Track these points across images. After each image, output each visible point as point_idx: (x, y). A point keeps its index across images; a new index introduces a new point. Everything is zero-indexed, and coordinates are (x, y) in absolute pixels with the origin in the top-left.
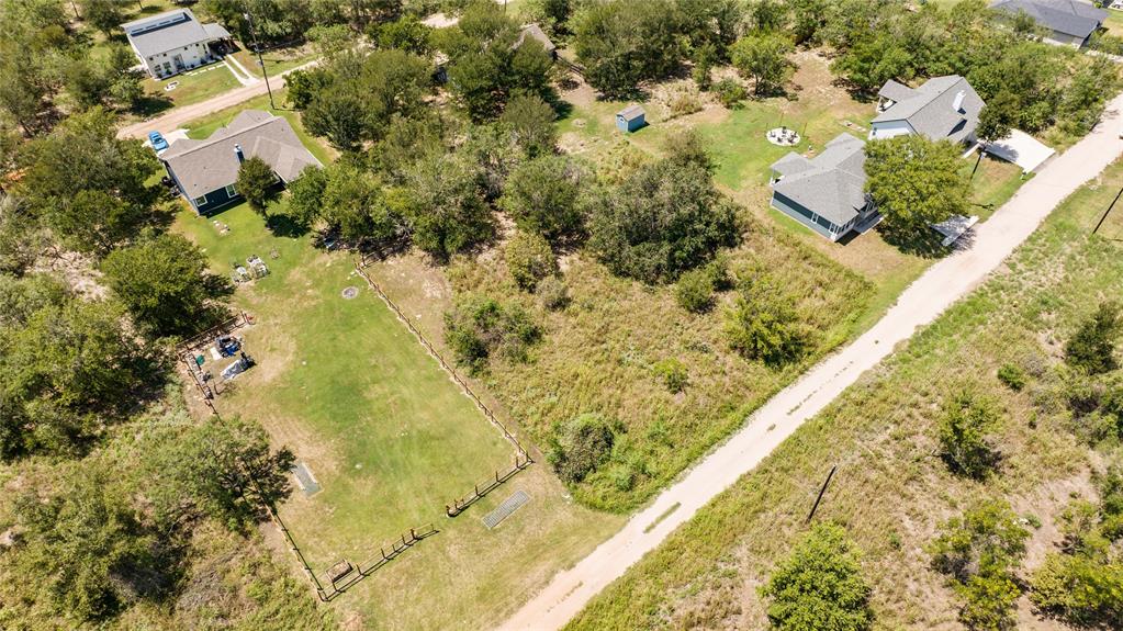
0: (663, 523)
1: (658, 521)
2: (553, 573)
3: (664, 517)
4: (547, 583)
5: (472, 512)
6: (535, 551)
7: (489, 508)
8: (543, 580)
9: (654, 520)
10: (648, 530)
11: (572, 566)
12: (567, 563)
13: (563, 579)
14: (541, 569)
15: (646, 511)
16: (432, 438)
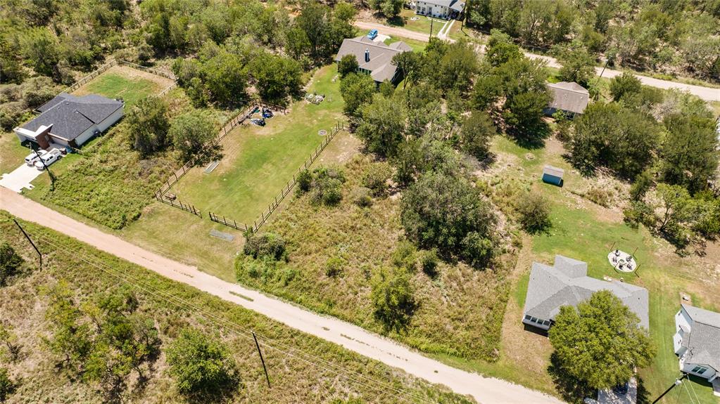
0: (239, 298)
1: (238, 295)
2: (195, 265)
3: (242, 296)
4: (189, 265)
5: (216, 225)
6: (205, 255)
7: (220, 229)
8: (189, 263)
9: (239, 293)
10: (231, 293)
11: (200, 270)
12: (202, 268)
13: (193, 270)
14: (196, 260)
15: (243, 288)
16: (251, 196)
